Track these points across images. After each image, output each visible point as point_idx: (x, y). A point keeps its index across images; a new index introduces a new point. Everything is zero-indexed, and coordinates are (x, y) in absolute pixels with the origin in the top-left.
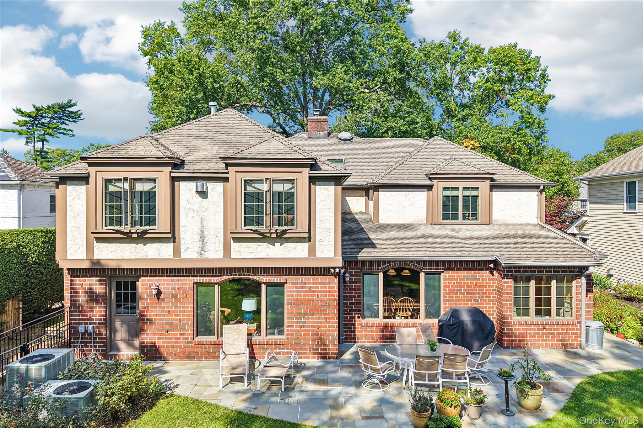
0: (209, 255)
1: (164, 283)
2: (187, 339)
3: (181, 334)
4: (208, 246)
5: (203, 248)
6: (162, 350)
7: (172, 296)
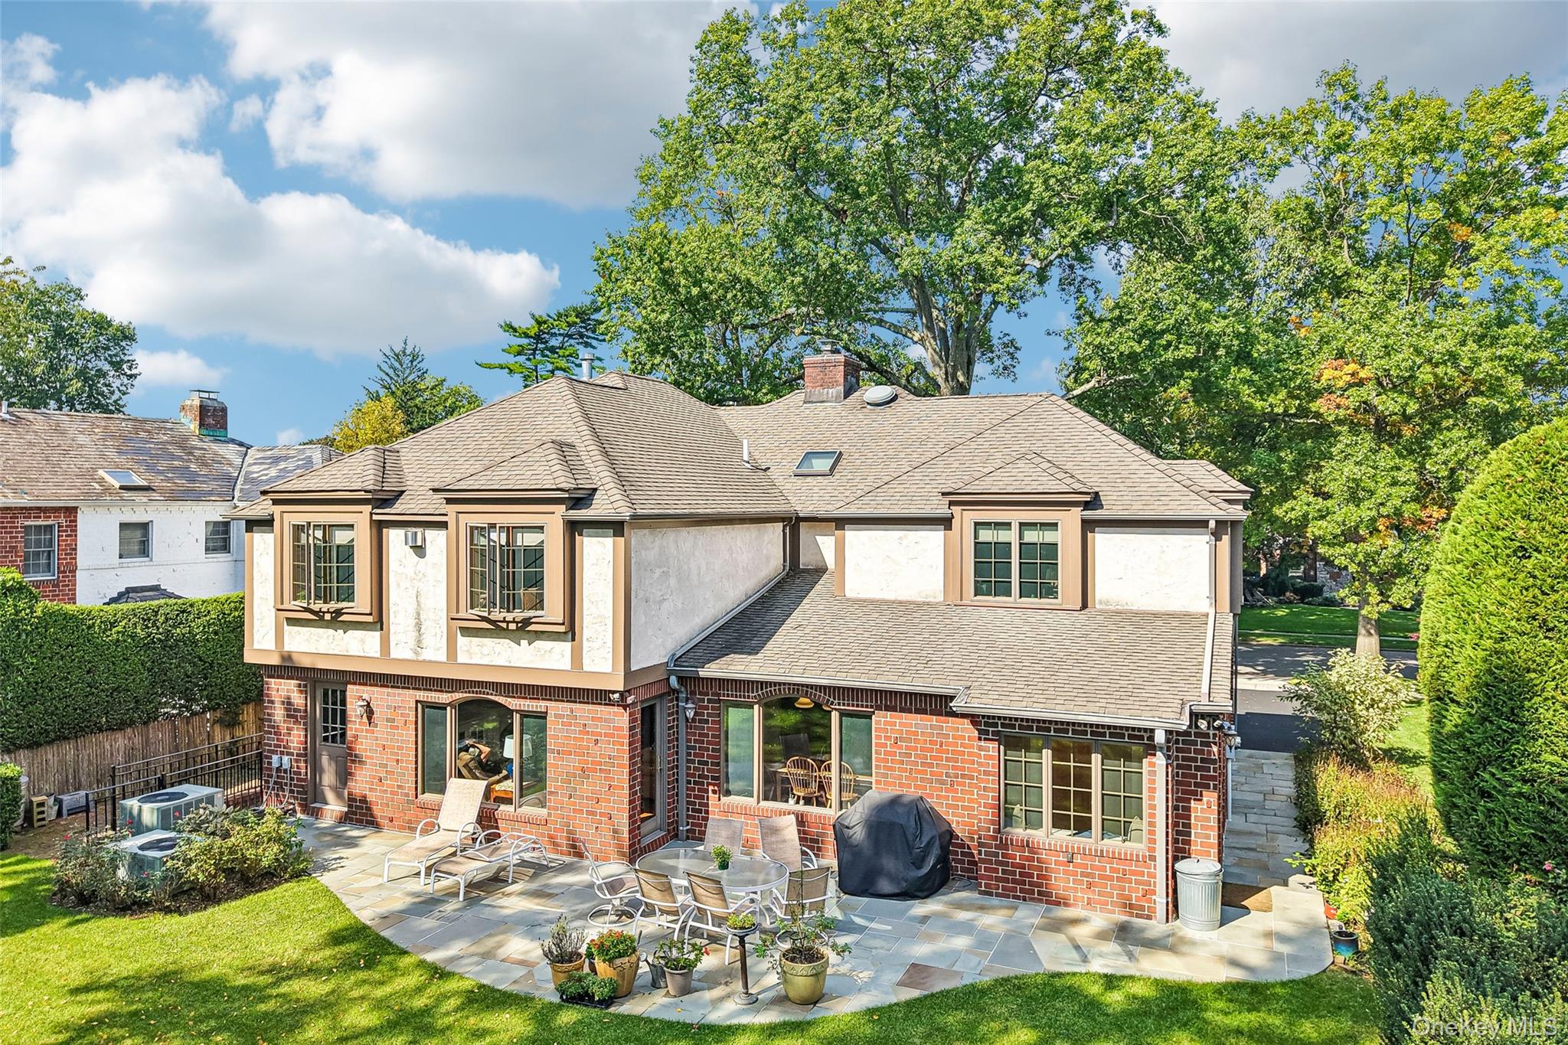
0: (427, 655)
1: (378, 696)
2: (407, 795)
3: (399, 787)
4: (427, 641)
5: (419, 643)
6: (377, 811)
7: (388, 720)
